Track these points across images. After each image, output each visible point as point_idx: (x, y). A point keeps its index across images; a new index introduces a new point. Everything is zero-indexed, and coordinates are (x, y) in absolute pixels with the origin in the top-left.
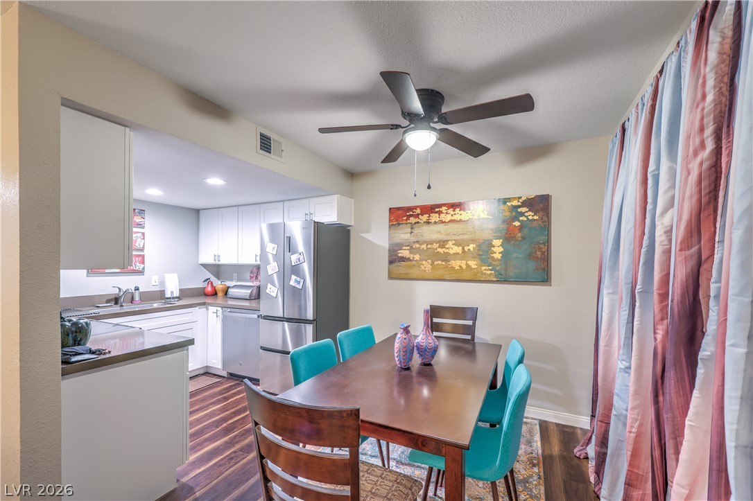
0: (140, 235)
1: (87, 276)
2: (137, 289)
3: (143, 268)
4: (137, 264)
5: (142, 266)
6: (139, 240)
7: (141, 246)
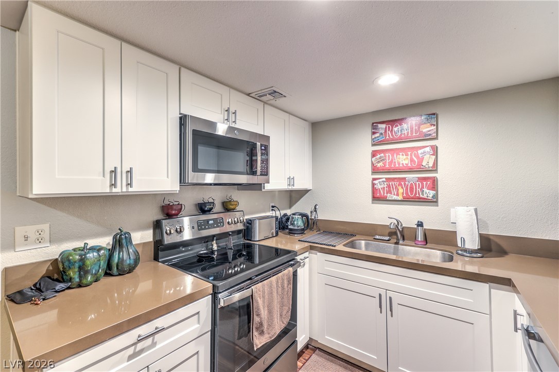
0: (428, 149)
1: (372, 203)
2: (420, 224)
3: (436, 196)
4: (425, 190)
5: (432, 193)
6: (427, 157)
7: (431, 165)
